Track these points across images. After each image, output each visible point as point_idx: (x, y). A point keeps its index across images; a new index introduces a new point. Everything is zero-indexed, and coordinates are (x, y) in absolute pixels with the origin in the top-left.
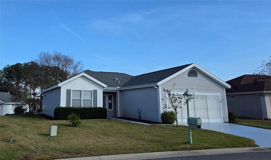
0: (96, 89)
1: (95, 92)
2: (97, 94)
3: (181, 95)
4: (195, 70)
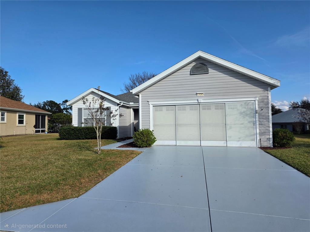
0: (110, 106)
2: (110, 112)
4: (205, 63)
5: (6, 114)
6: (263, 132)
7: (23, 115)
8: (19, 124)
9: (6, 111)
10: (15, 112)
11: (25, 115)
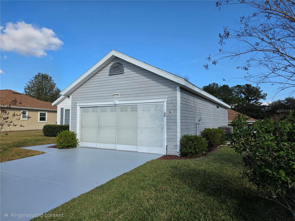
4: (121, 63)
5: (27, 112)
6: (171, 138)
7: (45, 113)
8: (40, 120)
9: (28, 110)
10: (37, 111)
11: (47, 113)
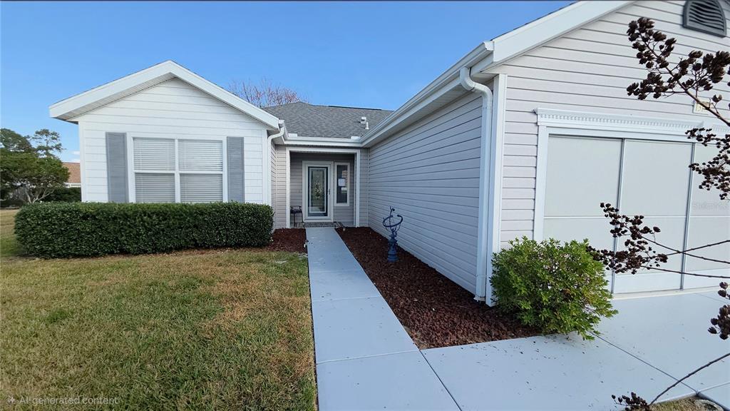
0: (241, 136)
1: (236, 146)
2: (243, 155)
3: (622, 139)
